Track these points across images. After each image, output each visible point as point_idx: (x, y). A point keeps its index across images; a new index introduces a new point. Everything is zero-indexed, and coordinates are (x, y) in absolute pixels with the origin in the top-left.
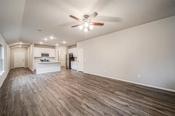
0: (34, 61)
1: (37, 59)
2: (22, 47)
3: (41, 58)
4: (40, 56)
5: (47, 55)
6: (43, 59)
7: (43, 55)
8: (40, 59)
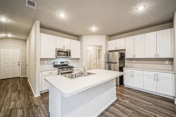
0: (39, 67)
1: (46, 62)
2: (16, 39)
3: (55, 61)
4: (53, 55)
5: (68, 54)
6: (59, 64)
7: (59, 53)
8: (53, 61)
